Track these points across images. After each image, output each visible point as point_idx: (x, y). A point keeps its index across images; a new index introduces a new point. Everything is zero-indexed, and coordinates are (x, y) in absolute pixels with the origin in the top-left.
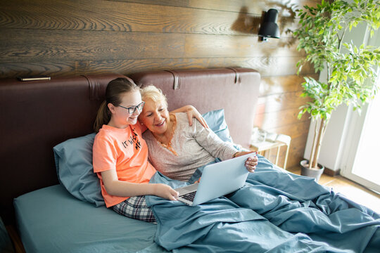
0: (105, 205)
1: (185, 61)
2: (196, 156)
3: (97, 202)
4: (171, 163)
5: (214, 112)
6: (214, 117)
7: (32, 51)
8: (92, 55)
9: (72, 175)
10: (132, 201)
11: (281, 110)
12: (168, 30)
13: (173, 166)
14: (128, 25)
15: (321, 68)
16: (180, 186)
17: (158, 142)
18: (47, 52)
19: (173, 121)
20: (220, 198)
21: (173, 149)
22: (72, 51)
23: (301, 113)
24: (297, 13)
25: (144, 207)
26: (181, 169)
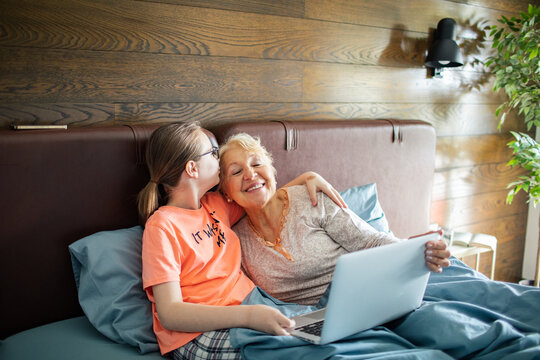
0: (159, 351)
1: (305, 107)
2: (328, 259)
3: (142, 345)
4: (282, 275)
5: (359, 188)
6: (360, 196)
7: (39, 85)
8: (142, 93)
9: (101, 295)
10: (205, 341)
11: (475, 195)
12: (272, 54)
13: (287, 281)
14: (204, 45)
15: (536, 122)
16: (298, 314)
17: (259, 239)
18: (65, 86)
19: (282, 199)
20: (375, 329)
21: (285, 250)
22: (108, 86)
23: (512, 193)
24: (488, 32)
25: (228, 350)
26: (301, 286)
